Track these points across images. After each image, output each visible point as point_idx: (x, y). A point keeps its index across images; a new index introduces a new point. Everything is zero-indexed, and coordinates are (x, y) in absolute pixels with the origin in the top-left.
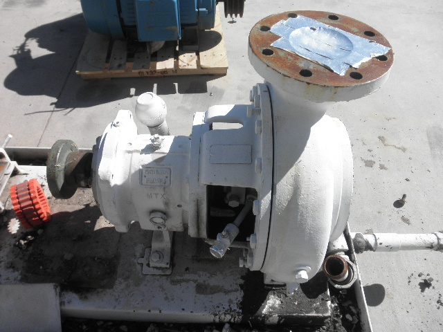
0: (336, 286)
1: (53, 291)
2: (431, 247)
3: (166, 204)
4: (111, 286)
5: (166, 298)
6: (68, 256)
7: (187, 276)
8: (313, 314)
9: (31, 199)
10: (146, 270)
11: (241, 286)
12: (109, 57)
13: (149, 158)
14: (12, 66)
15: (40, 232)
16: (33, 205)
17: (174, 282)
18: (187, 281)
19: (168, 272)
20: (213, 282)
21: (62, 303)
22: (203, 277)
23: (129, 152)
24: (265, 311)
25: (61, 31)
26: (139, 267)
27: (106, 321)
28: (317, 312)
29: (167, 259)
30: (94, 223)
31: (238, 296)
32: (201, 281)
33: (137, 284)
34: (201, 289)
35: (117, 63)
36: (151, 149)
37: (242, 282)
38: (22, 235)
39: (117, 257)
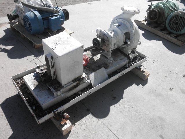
19: (114, 60)
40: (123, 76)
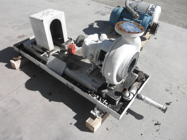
0: (124, 97)
1: (65, 64)
2: (160, 108)
3: (94, 53)
4: (76, 71)
5: (85, 78)
6: (72, 62)
7: (92, 77)
8: (113, 98)
9: (72, 47)
10: (85, 72)
11: (102, 85)
12: (111, 33)
13: (95, 43)
14: (87, 27)
15: (70, 56)
16: (72, 48)
17: (88, 76)
18: (91, 78)
19: (89, 74)
20: (97, 81)
21: (65, 68)
22: (95, 79)
23: (92, 40)
24: (103, 91)
25: (105, 23)
26: (84, 71)
27: (71, 78)
28: (114, 98)
29: (90, 72)
30: (81, 59)
31: (100, 86)
32: (94, 79)
33: (81, 73)
34: (93, 80)
35: (112, 35)
36: (97, 41)
37: (103, 84)
38: (66, 55)
39: (81, 67)
40: (72, 91)
